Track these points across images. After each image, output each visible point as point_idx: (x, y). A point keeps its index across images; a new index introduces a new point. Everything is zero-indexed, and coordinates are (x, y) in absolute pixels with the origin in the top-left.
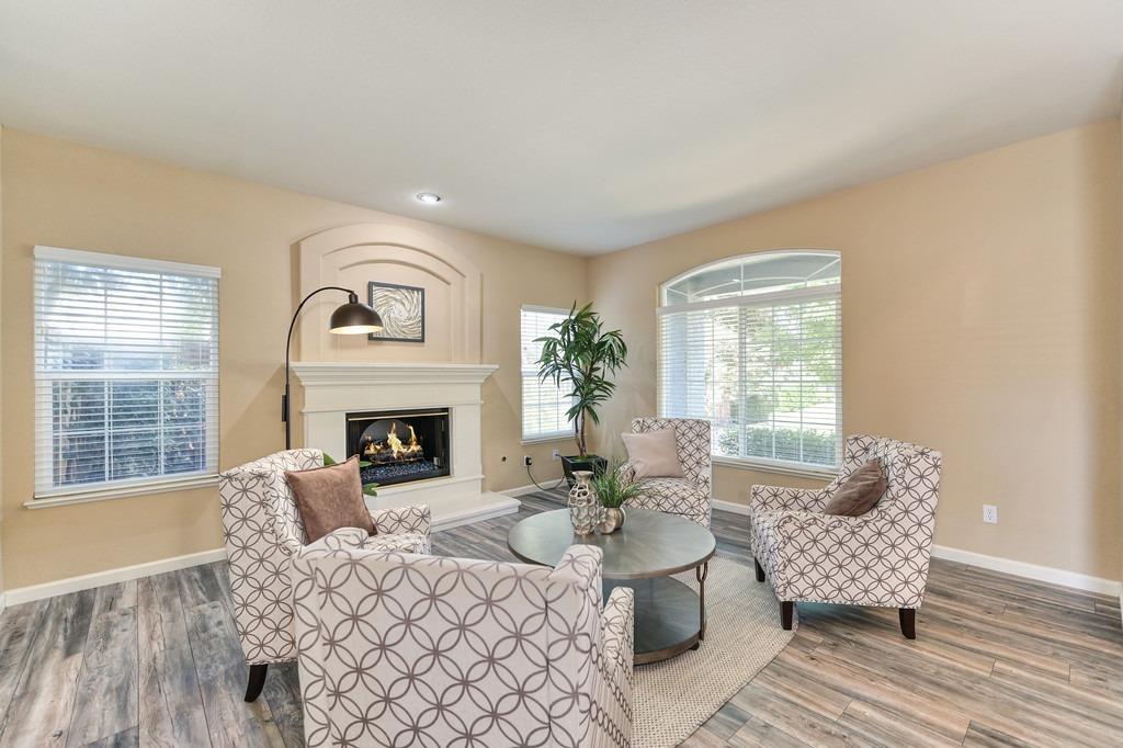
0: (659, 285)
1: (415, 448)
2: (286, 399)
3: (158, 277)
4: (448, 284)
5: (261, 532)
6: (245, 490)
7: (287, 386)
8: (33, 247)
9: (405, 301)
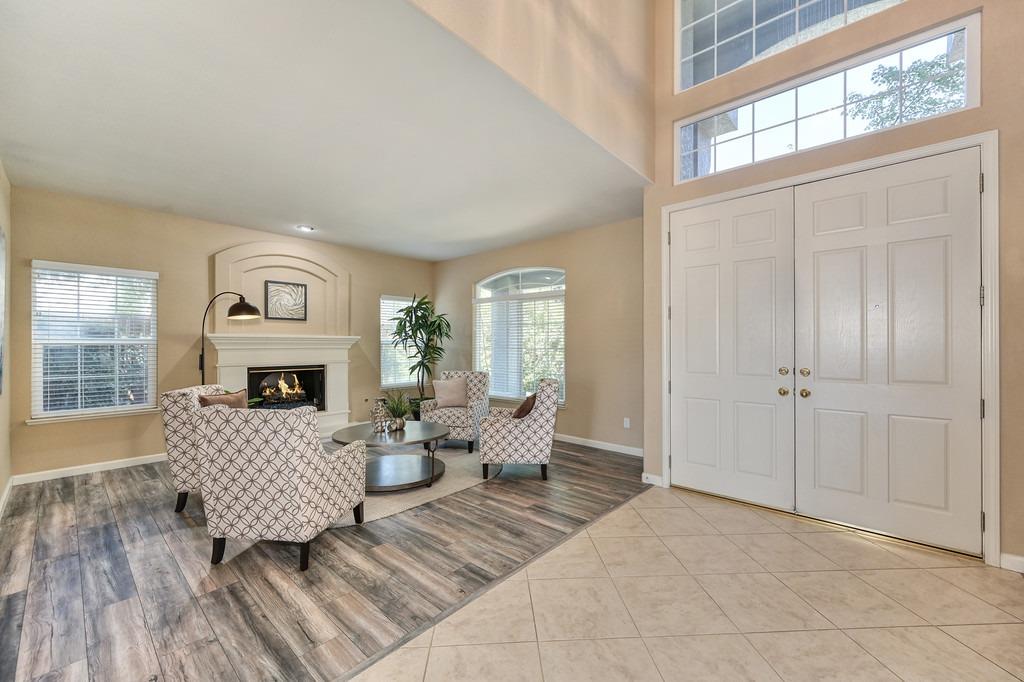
0: (476, 283)
1: (298, 390)
2: (202, 357)
3: (114, 278)
4: (325, 281)
5: (184, 423)
6: (175, 402)
7: (203, 349)
8: (31, 261)
9: (293, 294)
